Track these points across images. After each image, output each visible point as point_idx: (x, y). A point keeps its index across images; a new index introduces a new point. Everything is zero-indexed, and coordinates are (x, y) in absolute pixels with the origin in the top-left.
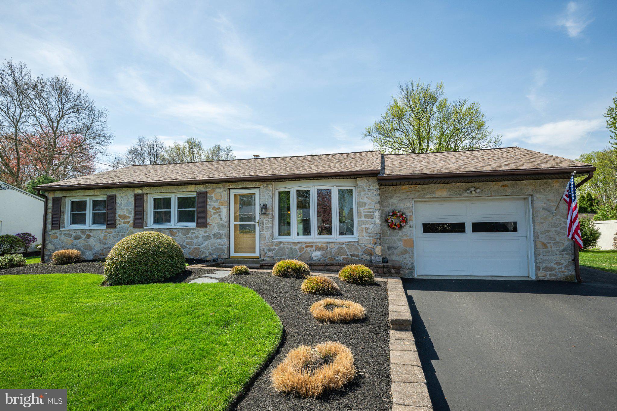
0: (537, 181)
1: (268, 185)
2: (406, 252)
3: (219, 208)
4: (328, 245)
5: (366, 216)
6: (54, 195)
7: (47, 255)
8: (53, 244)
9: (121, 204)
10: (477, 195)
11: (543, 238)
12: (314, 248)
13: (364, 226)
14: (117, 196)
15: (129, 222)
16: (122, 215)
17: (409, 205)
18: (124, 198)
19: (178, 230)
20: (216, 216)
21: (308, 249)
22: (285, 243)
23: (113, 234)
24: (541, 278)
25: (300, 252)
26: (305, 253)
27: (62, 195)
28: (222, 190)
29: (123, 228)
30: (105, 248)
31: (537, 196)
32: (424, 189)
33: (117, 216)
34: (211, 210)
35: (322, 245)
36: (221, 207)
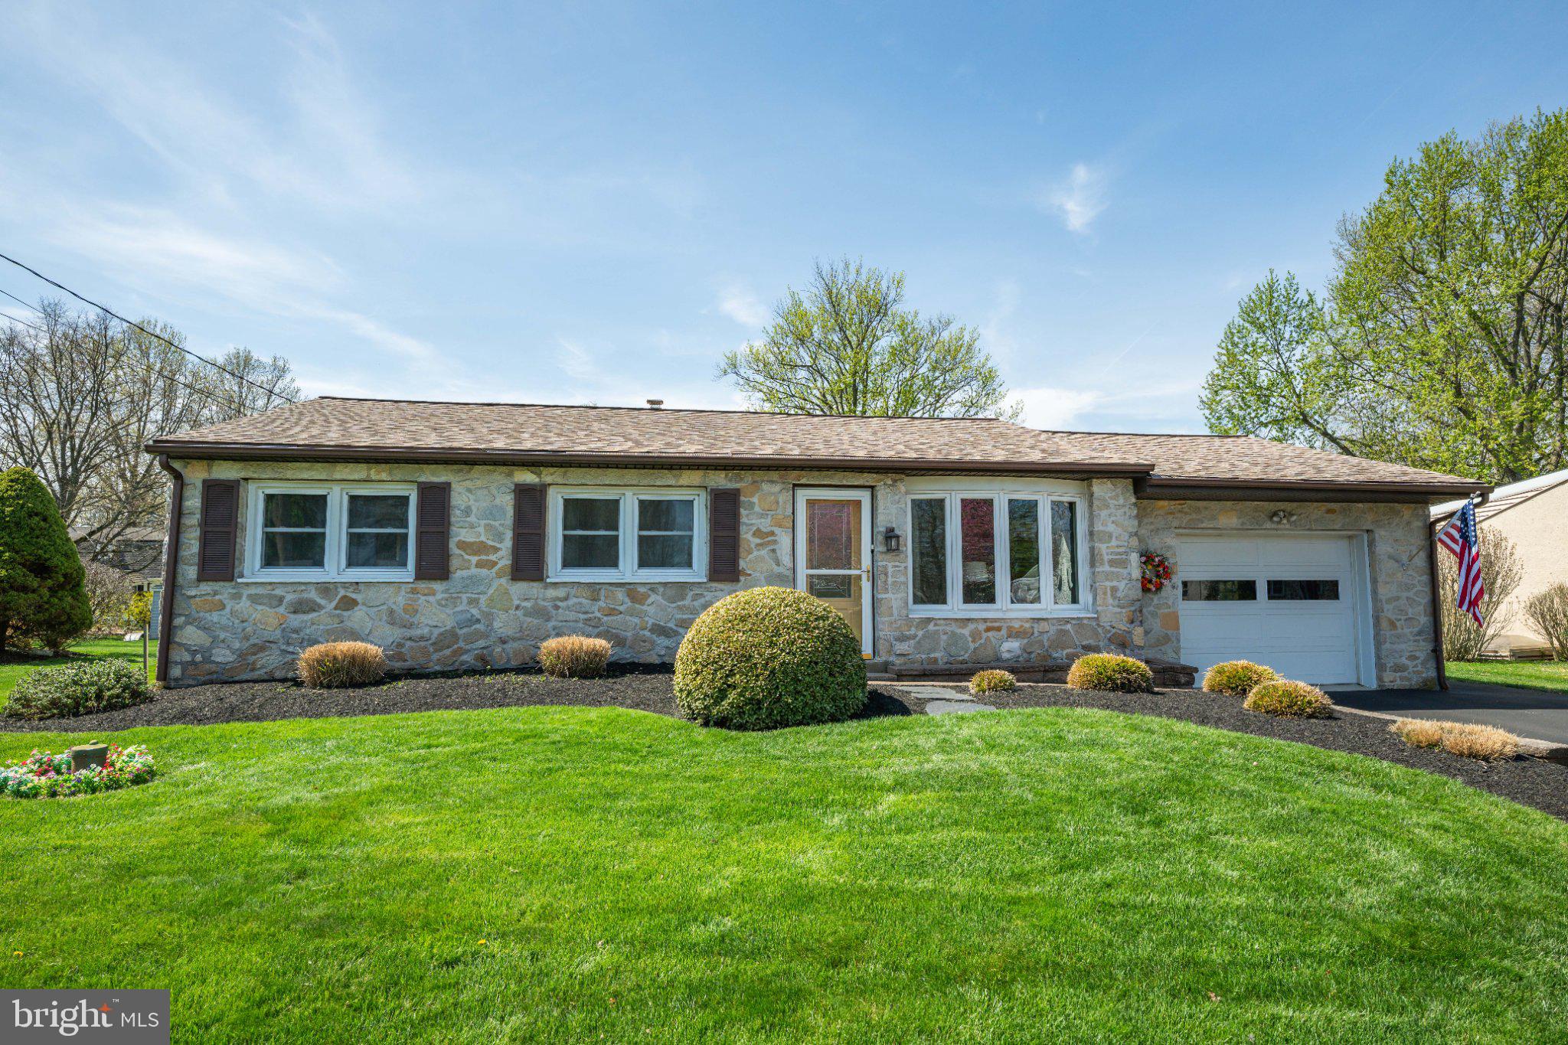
0: (1379, 504)
1: (895, 481)
2: (1167, 639)
3: (772, 533)
4: (1036, 625)
5: (1112, 563)
6: (209, 473)
7: (176, 663)
8: (205, 629)
9: (467, 511)
10: (1287, 526)
11: (1389, 611)
12: (1004, 632)
13: (1108, 584)
14: (453, 486)
15: (495, 564)
16: (472, 544)
17: (1171, 541)
18: (479, 493)
19: (653, 587)
20: (764, 552)
21: (990, 634)
22: (939, 622)
23: (439, 596)
24: (1388, 685)
25: (974, 641)
26: (985, 643)
27: (243, 475)
28: (777, 488)
29: (474, 581)
30: (410, 639)
31: (1380, 534)
32: (1198, 510)
33: (452, 545)
34: (749, 536)
35: (1022, 626)
36: (777, 530)
